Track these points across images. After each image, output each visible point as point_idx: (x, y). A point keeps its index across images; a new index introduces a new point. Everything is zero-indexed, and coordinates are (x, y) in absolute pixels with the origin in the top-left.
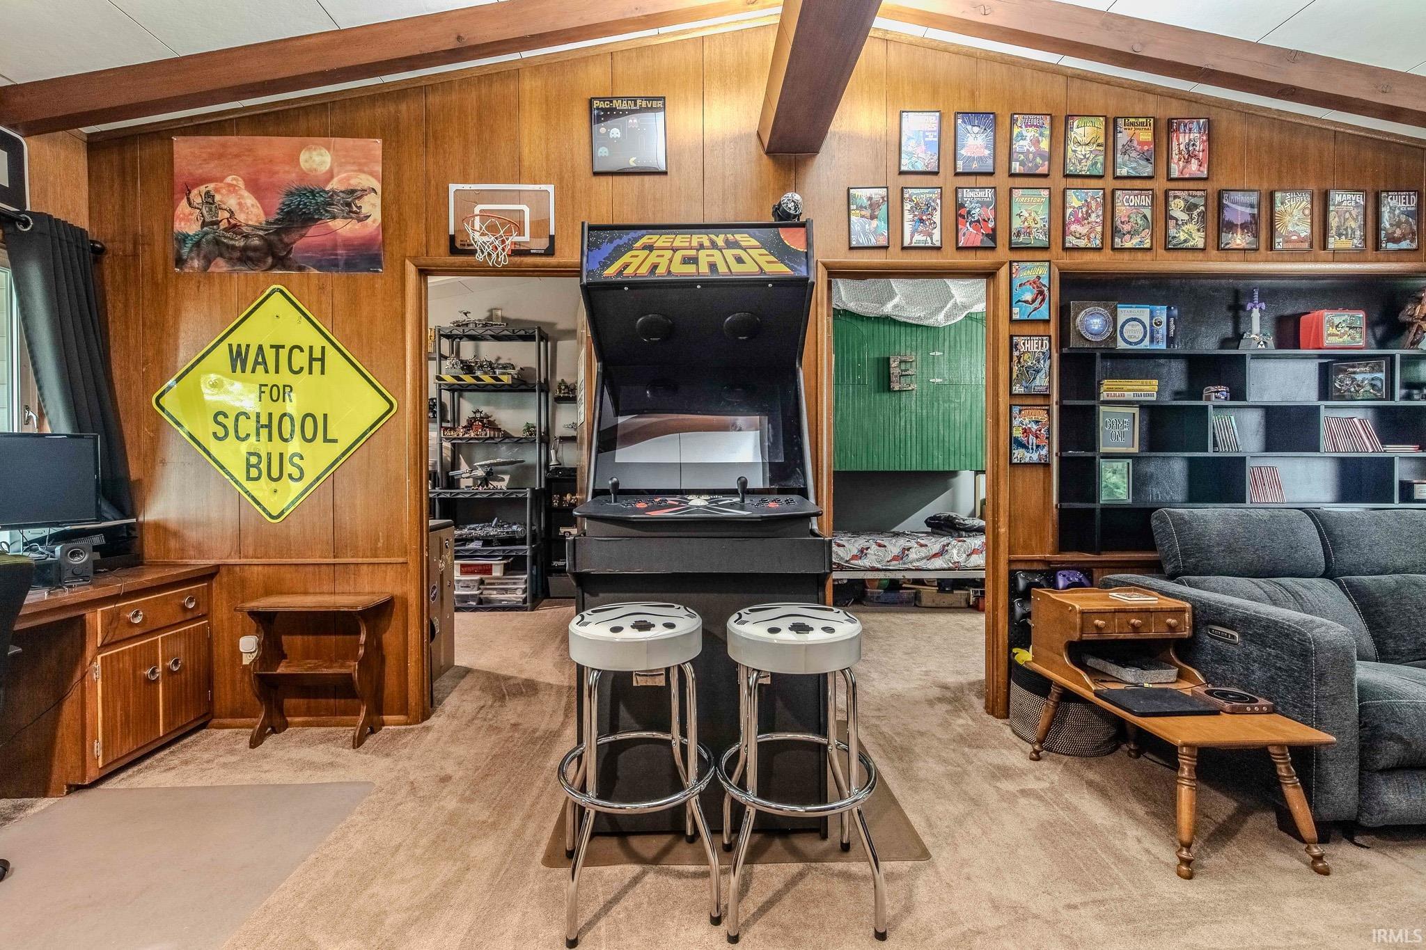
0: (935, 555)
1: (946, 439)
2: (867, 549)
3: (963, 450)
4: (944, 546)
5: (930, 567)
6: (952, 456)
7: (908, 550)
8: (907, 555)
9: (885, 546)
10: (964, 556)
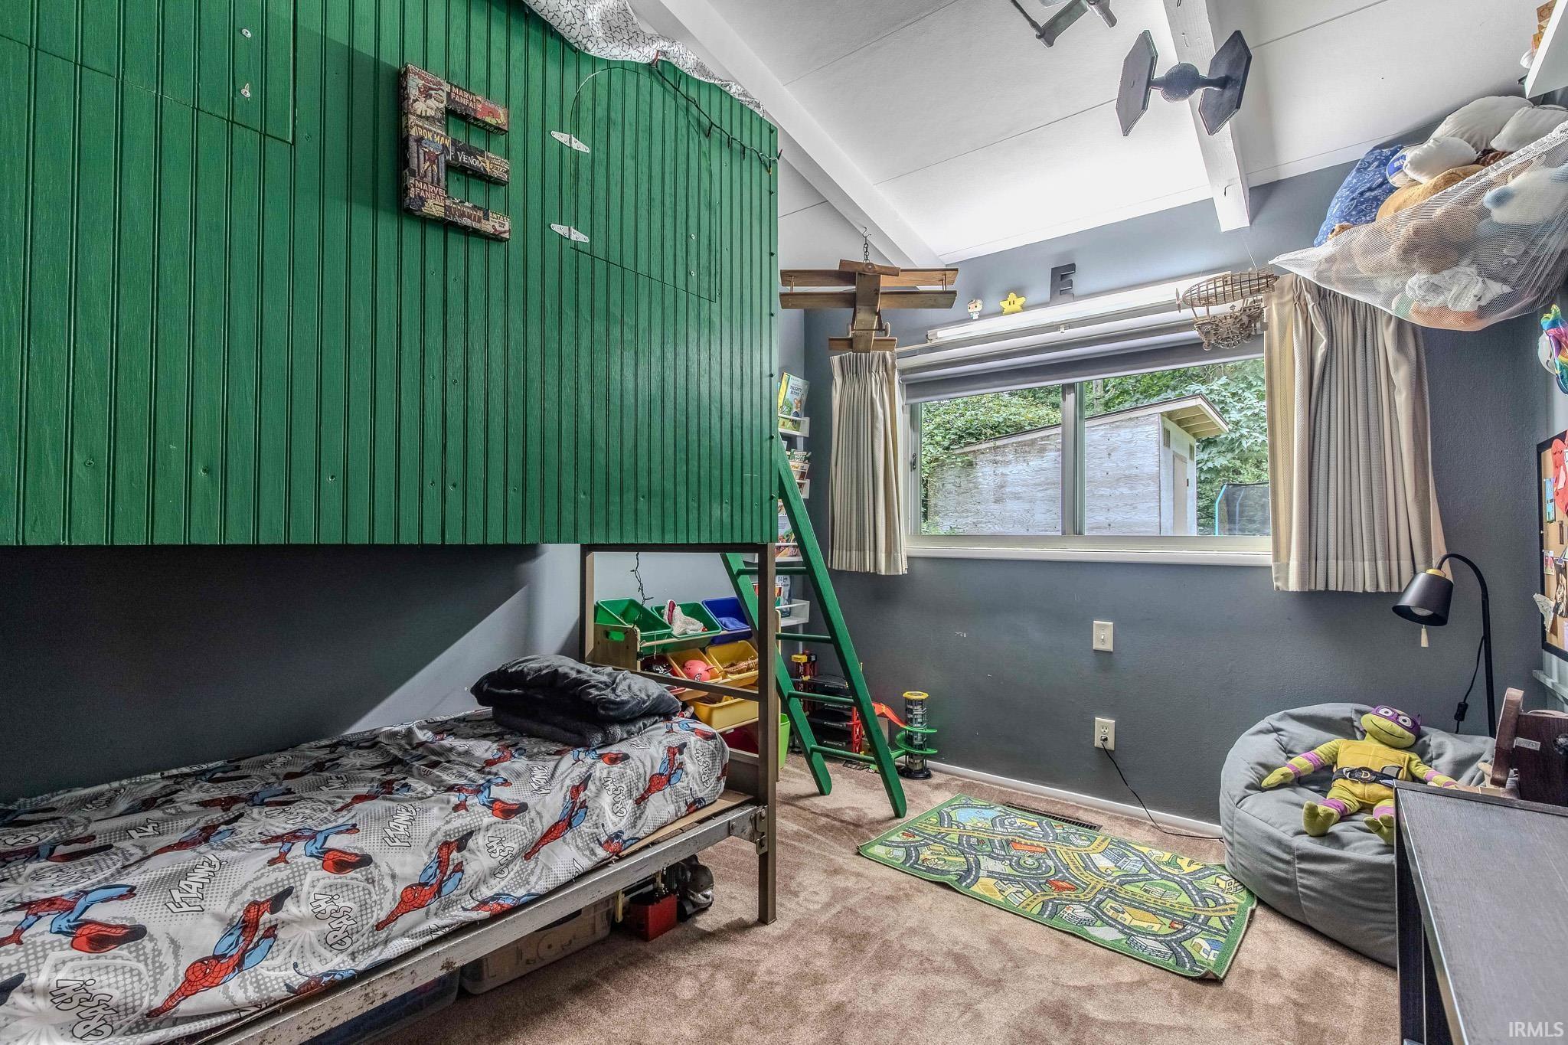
0: (553, 833)
1: (600, 441)
2: (276, 902)
3: (643, 482)
4: (576, 790)
5: (540, 888)
6: (615, 498)
7: (462, 843)
8: (459, 868)
9: (365, 861)
10: (630, 804)
